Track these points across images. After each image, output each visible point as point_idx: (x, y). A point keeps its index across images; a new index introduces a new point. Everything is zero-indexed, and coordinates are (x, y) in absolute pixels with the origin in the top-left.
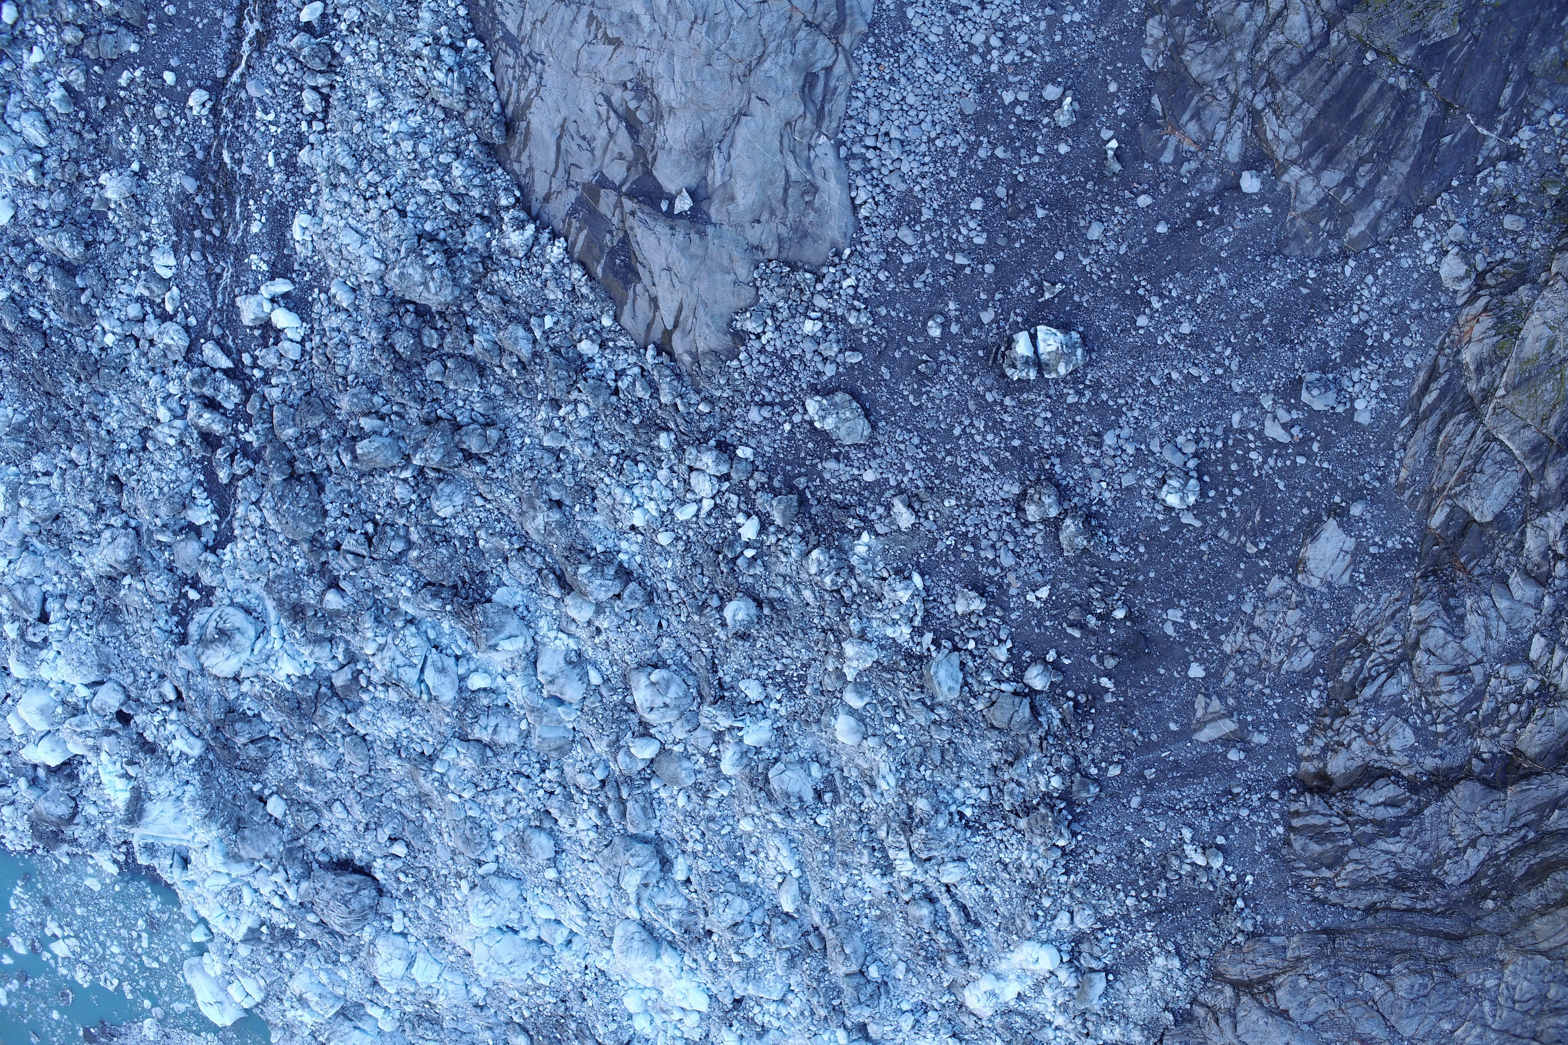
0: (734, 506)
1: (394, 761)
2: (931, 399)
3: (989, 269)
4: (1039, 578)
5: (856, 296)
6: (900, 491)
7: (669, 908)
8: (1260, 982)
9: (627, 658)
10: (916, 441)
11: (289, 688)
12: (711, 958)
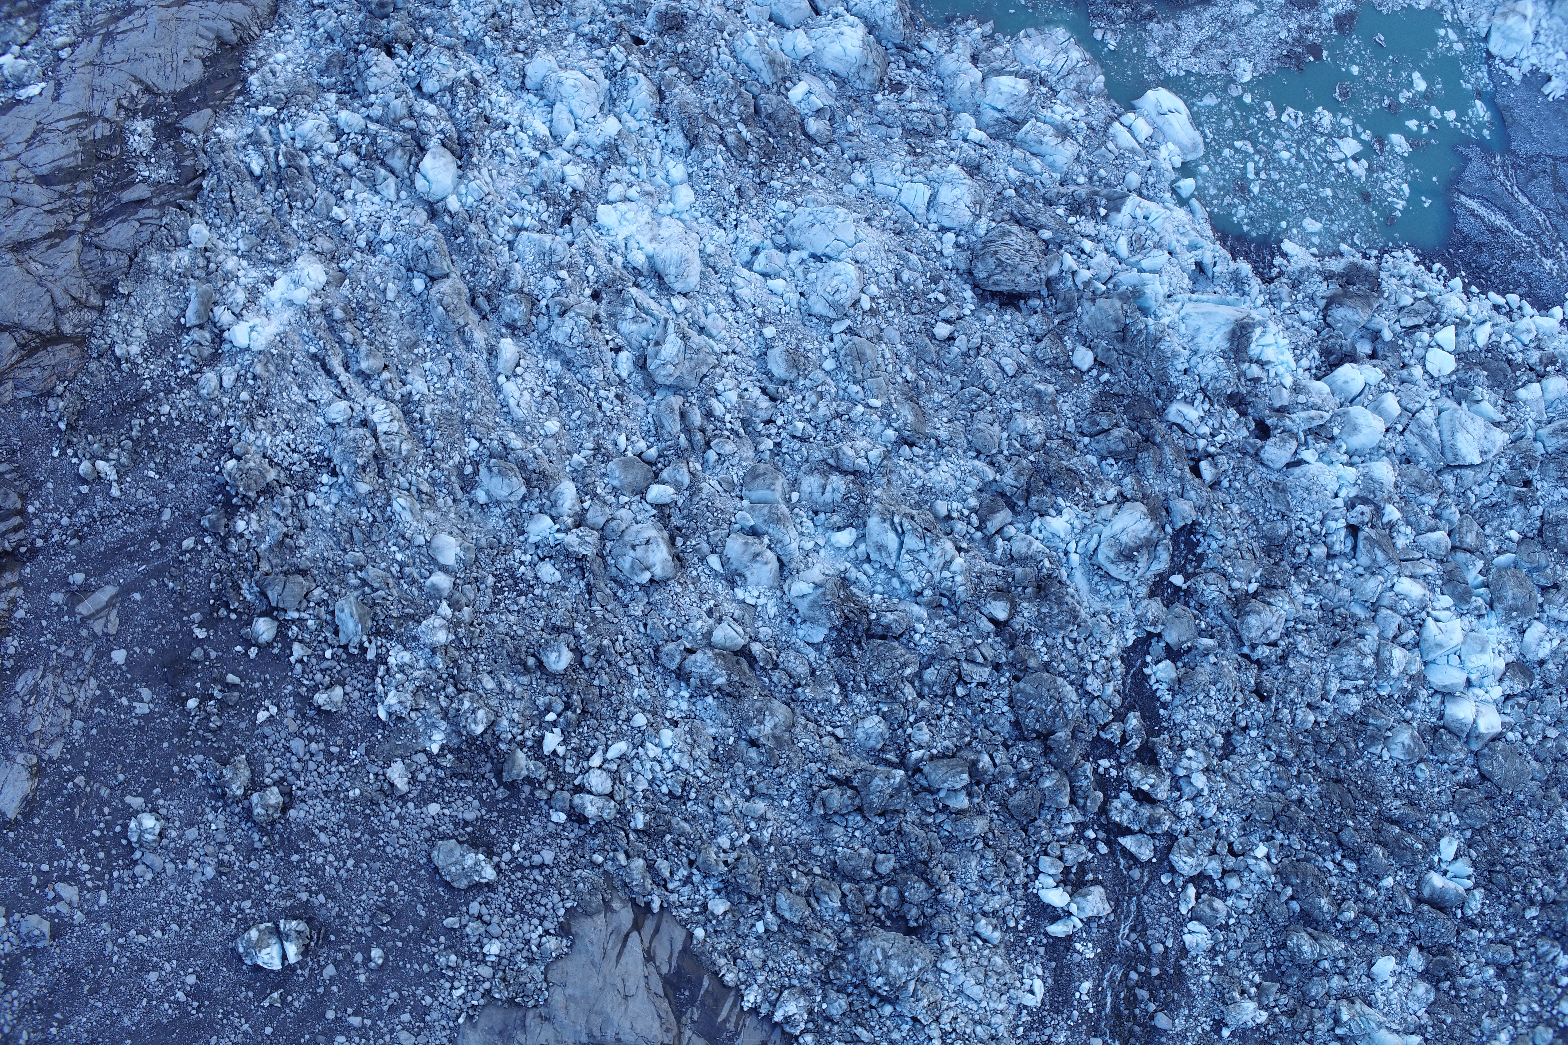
0: (569, 762)
1: (943, 434)
2: (377, 889)
3: (330, 1015)
4: (267, 730)
5: (452, 979)
6: (403, 799)
7: (635, 319)
8: (35, 350)
9: (679, 589)
10: (389, 849)
11: (1060, 500)
12: (591, 268)
